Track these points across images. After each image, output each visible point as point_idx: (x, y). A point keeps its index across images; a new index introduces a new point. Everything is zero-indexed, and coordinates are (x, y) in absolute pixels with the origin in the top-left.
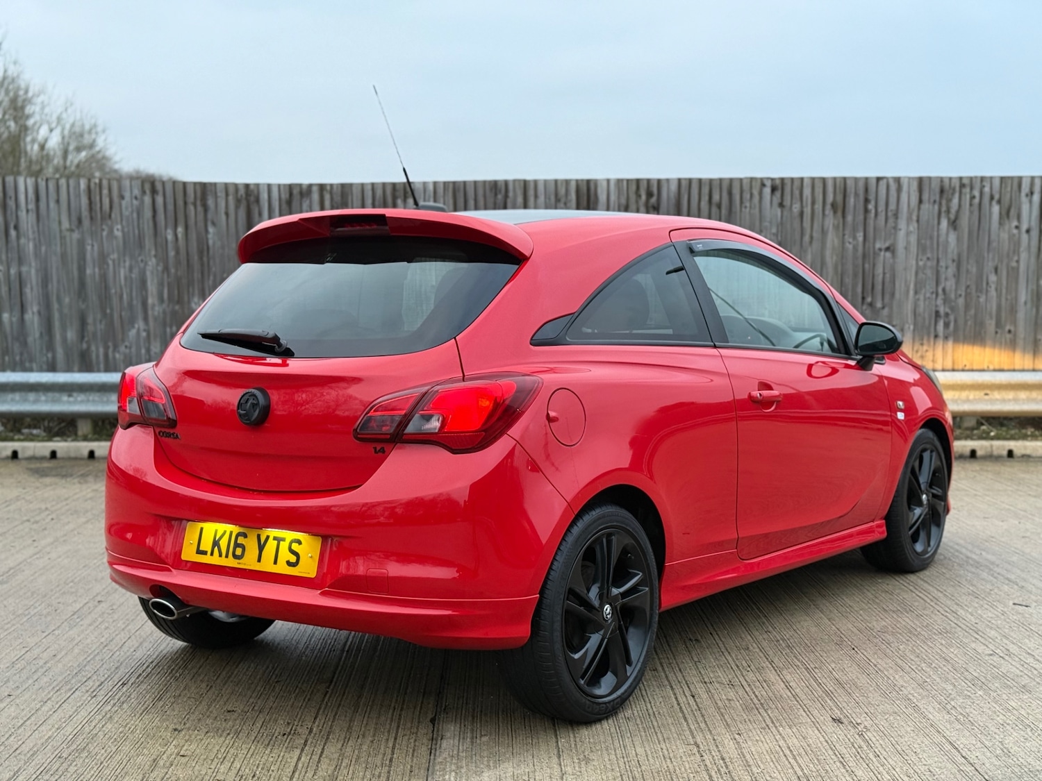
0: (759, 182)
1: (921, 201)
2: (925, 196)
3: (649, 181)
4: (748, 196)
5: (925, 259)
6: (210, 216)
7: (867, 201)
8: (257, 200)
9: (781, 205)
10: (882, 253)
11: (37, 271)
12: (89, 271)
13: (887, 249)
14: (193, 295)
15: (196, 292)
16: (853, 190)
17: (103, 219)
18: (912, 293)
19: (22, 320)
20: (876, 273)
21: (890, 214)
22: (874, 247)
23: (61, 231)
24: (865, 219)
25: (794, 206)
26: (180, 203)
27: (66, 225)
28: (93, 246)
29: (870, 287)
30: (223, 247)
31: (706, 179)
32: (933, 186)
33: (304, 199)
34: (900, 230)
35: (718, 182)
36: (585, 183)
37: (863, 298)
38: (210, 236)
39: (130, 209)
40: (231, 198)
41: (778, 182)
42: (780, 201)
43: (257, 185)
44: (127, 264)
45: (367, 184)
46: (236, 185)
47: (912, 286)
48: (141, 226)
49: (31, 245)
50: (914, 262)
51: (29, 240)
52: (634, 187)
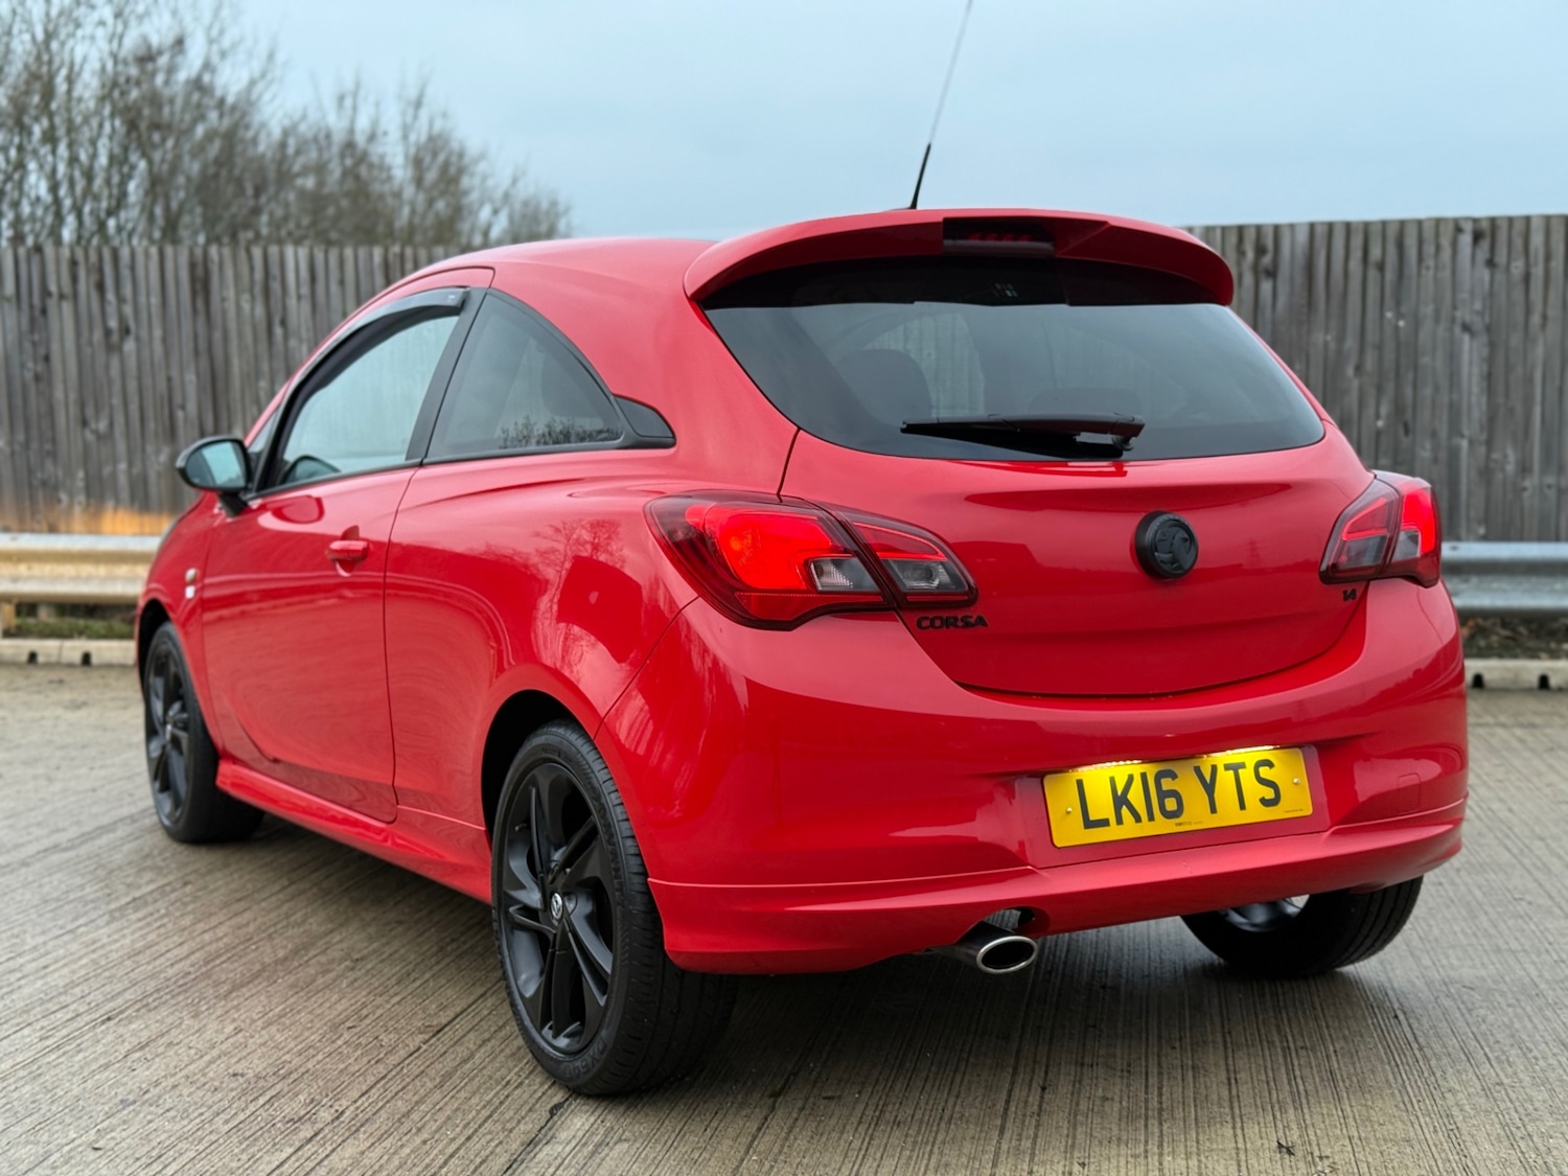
0: (1451, 227)
3: (1259, 228)
9: (1491, 263)
25: (1513, 264)
31: (1358, 223)
35: (1379, 227)
41: (1485, 225)
42: (1487, 255)
51: (300, 340)
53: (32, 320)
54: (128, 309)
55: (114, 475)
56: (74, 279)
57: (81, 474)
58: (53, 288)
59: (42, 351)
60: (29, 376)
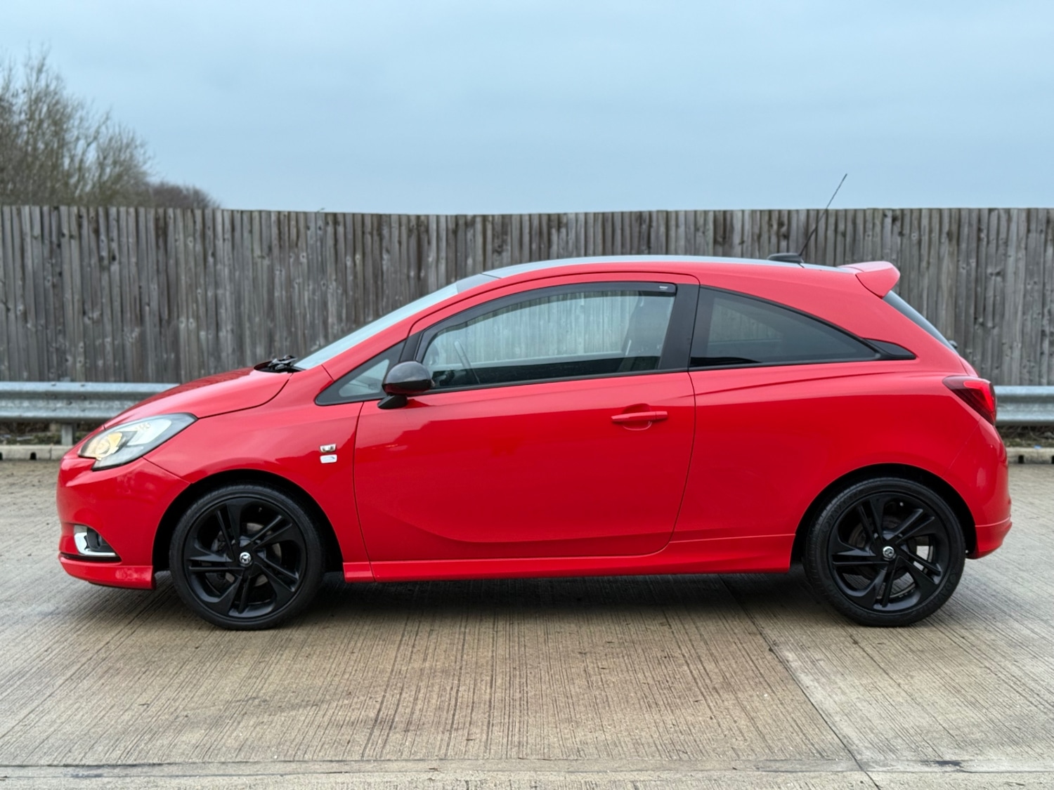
0: (881, 212)
1: (1029, 231)
2: (1033, 226)
3: (780, 212)
4: (871, 226)
5: (1032, 282)
6: (385, 244)
7: (979, 230)
8: (427, 231)
9: (901, 234)
10: (993, 278)
11: (231, 293)
12: (277, 294)
13: (998, 274)
14: (368, 315)
15: (371, 312)
16: (967, 221)
17: (290, 247)
18: (1020, 313)
19: (217, 337)
20: (987, 296)
21: (1001, 242)
22: (986, 273)
23: (253, 258)
24: (978, 247)
25: (913, 235)
26: (359, 232)
27: (257, 252)
28: (281, 271)
29: (982, 309)
30: (395, 272)
32: (1040, 216)
33: (469, 229)
34: (1010, 256)
35: (844, 213)
36: (722, 213)
37: (976, 319)
38: (384, 262)
39: (314, 239)
40: (404, 229)
41: (898, 213)
42: (899, 230)
43: (427, 217)
44: (311, 287)
45: (525, 215)
46: (408, 217)
47: (1020, 308)
48: (324, 253)
49: (227, 271)
50: (1022, 286)
51: (224, 265)
52: (766, 218)
53: (51, 251)
54: (114, 245)
55: (103, 345)
56: (80, 226)
57: (81, 344)
58: (66, 231)
59: (58, 270)
60: (48, 285)
